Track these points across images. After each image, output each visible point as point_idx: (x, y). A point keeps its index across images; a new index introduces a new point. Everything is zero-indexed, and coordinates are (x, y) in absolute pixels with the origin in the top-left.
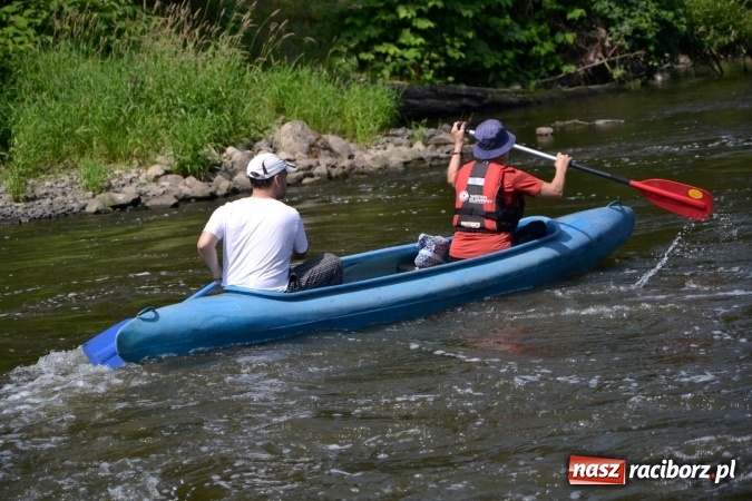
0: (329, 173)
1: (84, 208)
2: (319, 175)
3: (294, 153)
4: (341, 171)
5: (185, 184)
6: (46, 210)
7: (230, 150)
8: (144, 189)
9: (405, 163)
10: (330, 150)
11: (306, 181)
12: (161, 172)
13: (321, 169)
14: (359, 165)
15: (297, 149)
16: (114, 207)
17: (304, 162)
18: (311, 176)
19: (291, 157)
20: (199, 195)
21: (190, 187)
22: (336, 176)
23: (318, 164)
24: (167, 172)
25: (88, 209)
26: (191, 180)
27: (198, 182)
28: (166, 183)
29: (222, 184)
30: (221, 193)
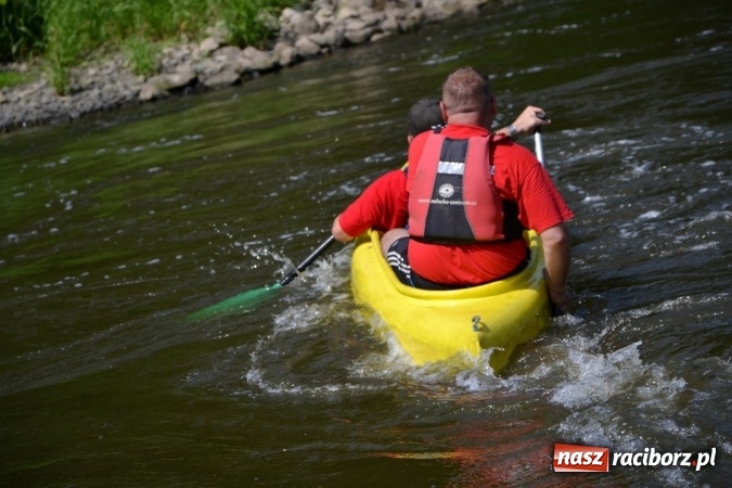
1: (137, 95)
5: (244, 57)
6: (96, 101)
8: (200, 67)
12: (215, 46)
16: (171, 91)
24: (222, 45)
25: (143, 96)
29: (284, 52)
30: (285, 61)
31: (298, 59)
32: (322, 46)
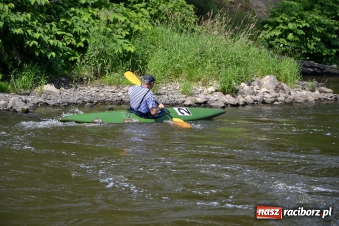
0: (285, 101)
1: (184, 102)
2: (281, 101)
3: (269, 89)
4: (290, 100)
5: (226, 98)
6: (167, 100)
7: (243, 84)
8: (208, 97)
9: (316, 100)
10: (284, 90)
11: (276, 103)
12: (214, 90)
13: (281, 98)
14: (296, 98)
15: (271, 88)
16: (197, 103)
17: (274, 94)
18: (277, 101)
19: (268, 91)
20: (232, 103)
21: (229, 99)
22: (288, 103)
23: (280, 96)
24: (216, 91)
25: (185, 103)
26: (228, 96)
27: (232, 97)
28: (217, 95)
29: (240, 100)
30: (241, 103)
31: (245, 104)
32: (255, 101)
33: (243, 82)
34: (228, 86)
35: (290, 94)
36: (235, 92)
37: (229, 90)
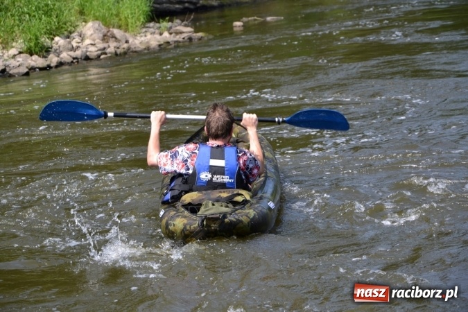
0: (116, 52)
2: (110, 53)
3: (94, 40)
4: (122, 51)
7: (57, 39)
9: (160, 45)
10: (116, 38)
11: (102, 57)
13: (111, 50)
14: (132, 47)
15: (96, 38)
17: (101, 45)
18: (106, 54)
19: (93, 42)
20: (41, 66)
21: (35, 61)
22: (120, 54)
23: (109, 47)
26: (35, 57)
27: (40, 59)
28: (21, 59)
33: (58, 35)
34: (35, 44)
35: (127, 42)
36: (45, 51)
37: (37, 49)
